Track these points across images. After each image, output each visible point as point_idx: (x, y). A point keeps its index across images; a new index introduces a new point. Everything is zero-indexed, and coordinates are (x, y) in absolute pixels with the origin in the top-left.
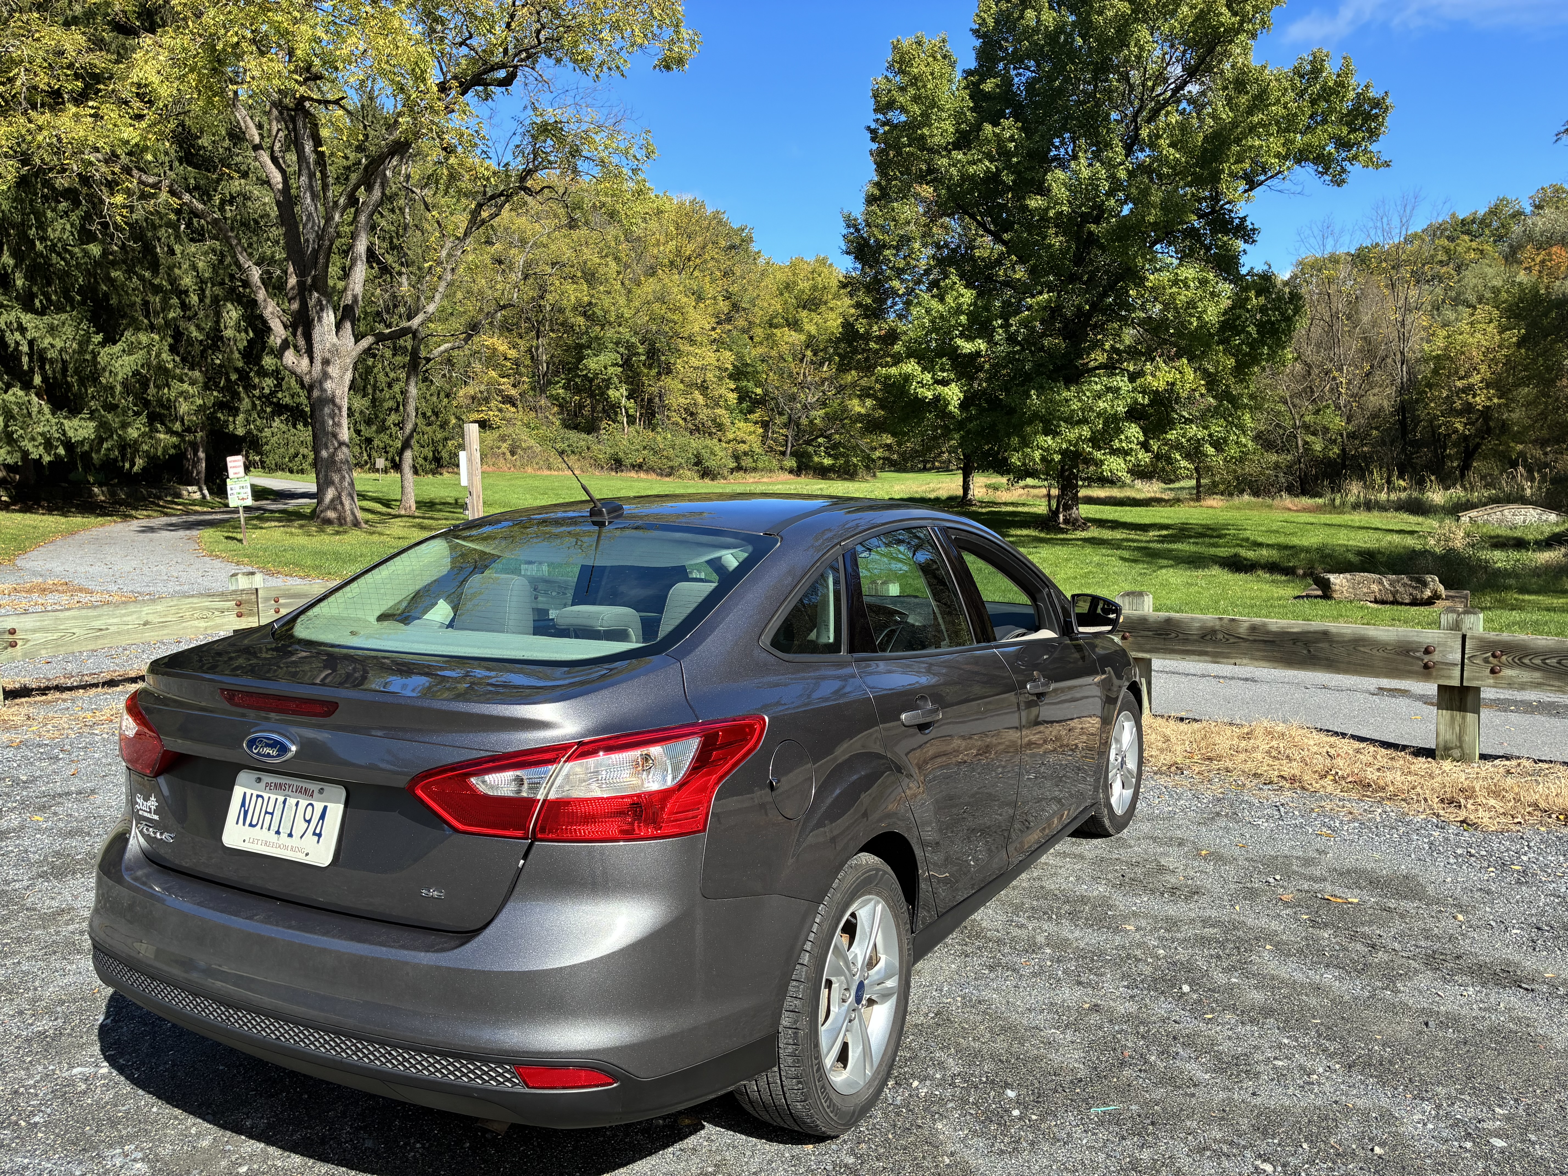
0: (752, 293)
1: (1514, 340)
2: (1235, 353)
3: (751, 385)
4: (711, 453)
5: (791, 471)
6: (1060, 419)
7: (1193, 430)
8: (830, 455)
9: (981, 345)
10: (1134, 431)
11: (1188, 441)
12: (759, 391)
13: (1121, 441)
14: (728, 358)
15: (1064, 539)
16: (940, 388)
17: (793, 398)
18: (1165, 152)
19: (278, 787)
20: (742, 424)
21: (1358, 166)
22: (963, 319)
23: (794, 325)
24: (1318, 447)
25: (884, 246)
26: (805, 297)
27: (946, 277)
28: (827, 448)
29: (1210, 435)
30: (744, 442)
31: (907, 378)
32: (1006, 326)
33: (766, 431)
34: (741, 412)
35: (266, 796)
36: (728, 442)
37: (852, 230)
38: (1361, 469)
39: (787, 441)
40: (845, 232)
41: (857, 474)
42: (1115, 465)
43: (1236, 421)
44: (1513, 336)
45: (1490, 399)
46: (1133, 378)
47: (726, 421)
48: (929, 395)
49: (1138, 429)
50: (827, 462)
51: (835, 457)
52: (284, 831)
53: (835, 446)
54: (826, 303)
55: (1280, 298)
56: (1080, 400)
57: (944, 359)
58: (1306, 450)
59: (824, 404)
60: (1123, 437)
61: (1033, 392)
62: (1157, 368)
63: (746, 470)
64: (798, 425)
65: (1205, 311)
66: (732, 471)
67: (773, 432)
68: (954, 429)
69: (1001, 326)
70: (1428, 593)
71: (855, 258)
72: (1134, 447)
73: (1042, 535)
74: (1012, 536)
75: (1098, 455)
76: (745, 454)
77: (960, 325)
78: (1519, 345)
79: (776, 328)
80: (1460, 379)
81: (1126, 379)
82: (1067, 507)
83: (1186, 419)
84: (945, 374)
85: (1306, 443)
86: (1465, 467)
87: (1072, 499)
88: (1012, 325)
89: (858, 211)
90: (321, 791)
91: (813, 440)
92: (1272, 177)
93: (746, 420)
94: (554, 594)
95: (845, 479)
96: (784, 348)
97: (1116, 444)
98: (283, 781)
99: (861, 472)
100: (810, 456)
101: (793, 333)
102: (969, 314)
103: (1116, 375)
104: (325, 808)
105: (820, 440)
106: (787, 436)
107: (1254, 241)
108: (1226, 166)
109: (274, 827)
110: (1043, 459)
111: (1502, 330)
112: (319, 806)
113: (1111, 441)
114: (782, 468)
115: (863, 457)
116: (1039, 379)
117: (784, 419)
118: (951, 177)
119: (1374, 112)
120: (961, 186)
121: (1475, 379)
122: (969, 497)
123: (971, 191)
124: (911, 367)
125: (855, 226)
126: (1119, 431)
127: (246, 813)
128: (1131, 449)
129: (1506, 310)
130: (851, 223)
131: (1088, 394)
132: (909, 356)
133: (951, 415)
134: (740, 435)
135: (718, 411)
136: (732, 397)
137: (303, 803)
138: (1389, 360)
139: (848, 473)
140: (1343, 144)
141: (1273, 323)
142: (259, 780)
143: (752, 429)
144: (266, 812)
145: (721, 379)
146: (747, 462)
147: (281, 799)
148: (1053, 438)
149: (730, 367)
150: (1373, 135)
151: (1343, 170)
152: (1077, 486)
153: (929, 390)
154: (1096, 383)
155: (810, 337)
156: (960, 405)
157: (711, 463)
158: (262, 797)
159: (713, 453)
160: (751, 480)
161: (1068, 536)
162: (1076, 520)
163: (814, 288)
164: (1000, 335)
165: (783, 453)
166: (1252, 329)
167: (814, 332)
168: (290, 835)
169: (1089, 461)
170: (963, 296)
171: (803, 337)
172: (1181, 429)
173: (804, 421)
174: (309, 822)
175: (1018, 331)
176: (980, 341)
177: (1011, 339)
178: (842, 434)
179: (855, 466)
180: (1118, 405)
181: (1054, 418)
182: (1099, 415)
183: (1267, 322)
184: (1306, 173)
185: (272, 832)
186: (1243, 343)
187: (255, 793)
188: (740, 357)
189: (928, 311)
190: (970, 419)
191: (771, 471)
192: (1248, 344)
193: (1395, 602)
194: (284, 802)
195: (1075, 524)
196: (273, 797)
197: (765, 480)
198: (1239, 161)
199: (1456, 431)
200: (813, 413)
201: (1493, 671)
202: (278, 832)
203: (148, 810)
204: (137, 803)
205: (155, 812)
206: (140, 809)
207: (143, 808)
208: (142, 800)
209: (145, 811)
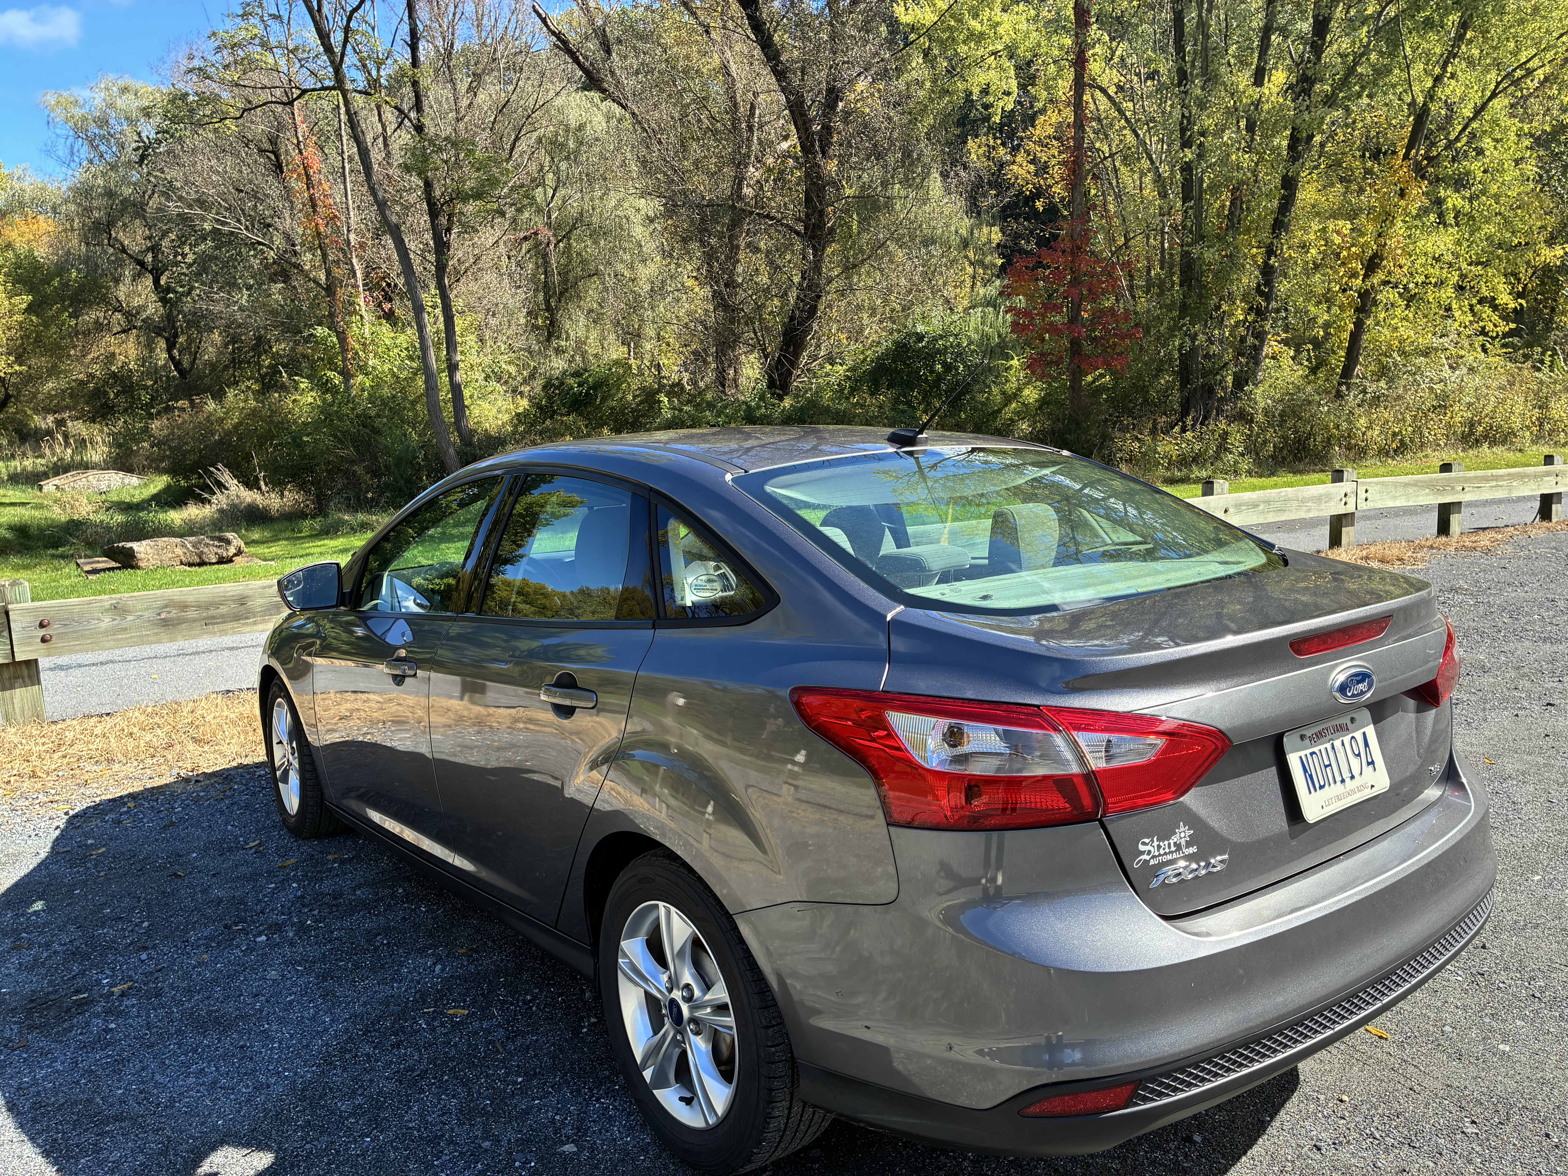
1: (24, 306)
19: (1320, 736)
35: (1316, 749)
44: (24, 300)
45: (10, 365)
52: (1347, 775)
70: (232, 550)
78: (27, 311)
90: (1352, 720)
98: (1320, 728)
104: (1364, 733)
109: (1338, 779)
111: (11, 294)
112: (1358, 735)
127: (1311, 776)
137: (1347, 739)
142: (1302, 737)
144: (1325, 767)
147: (1329, 746)
158: (1314, 753)
168: (1352, 777)
174: (1359, 755)
185: (1339, 783)
187: (1308, 752)
193: (202, 564)
194: (1333, 748)
196: (1322, 747)
202: (1343, 781)
203: (1173, 849)
204: (1143, 853)
205: (1188, 844)
206: (1154, 857)
207: (1162, 852)
208: (1156, 843)
209: (1165, 854)
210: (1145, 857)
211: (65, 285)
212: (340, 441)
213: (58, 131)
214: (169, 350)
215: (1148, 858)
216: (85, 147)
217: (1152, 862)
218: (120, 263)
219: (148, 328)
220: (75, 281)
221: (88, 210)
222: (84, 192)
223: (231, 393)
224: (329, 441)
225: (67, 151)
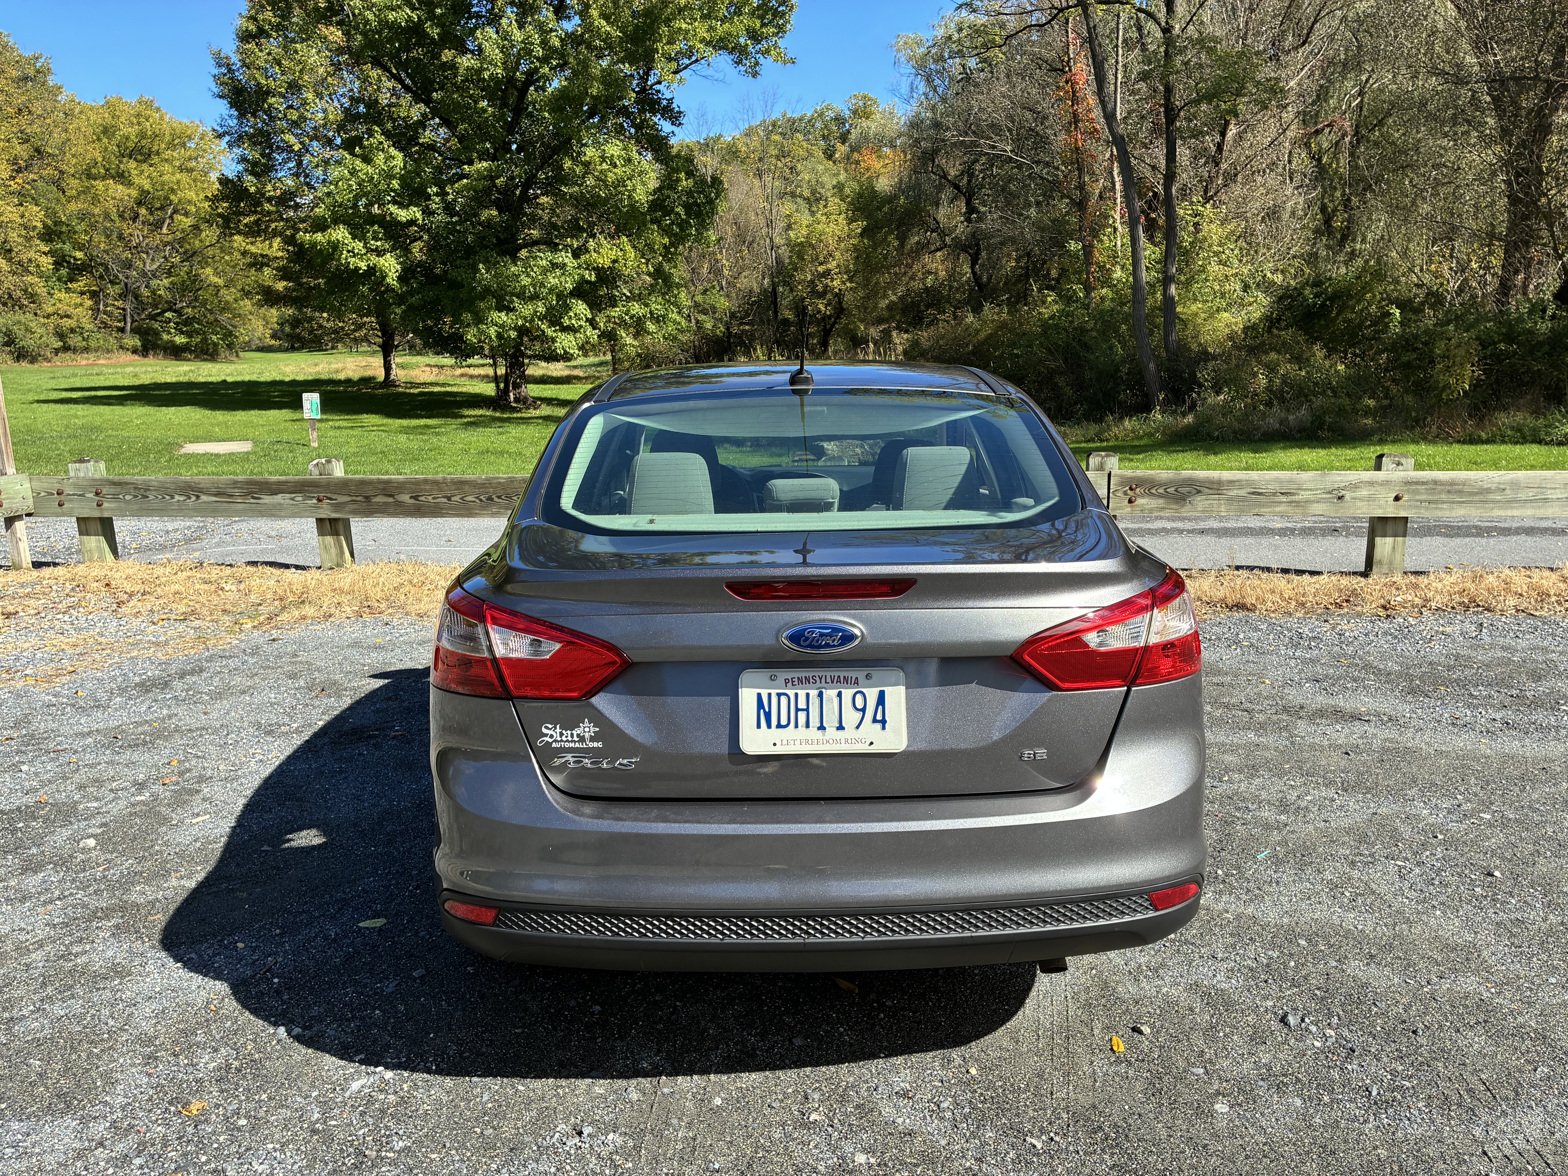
0: (58, 136)
1: (859, 231)
2: (666, 231)
3: (67, 247)
4: (27, 330)
5: (135, 351)
6: (513, 294)
7: (636, 309)
8: (182, 333)
9: (415, 212)
10: (581, 308)
11: (631, 318)
12: (79, 255)
13: (570, 318)
14: (36, 216)
15: (521, 418)
16: (374, 259)
17: (128, 265)
18: (596, 23)
19: (802, 682)
20: (63, 295)
21: (770, 60)
22: (395, 184)
23: (121, 177)
24: (709, 326)
25: (268, 93)
26: (131, 145)
27: (371, 135)
28: (177, 324)
29: (651, 312)
30: (68, 316)
31: (335, 246)
32: (443, 194)
33: (97, 303)
34: (59, 280)
35: (791, 693)
36: (48, 317)
37: (224, 70)
38: (746, 346)
39: (125, 316)
40: (216, 71)
41: (217, 355)
42: (565, 342)
43: (673, 299)
44: (859, 226)
45: (844, 283)
46: (576, 255)
47: (42, 291)
48: (363, 265)
49: (585, 306)
50: (180, 340)
51: (189, 335)
52: (830, 720)
53: (188, 322)
54: (158, 153)
55: (703, 181)
56: (528, 276)
57: (376, 227)
58: (699, 328)
59: (169, 274)
60: (572, 314)
61: (481, 266)
62: (600, 245)
63: (75, 350)
64: (137, 296)
65: (634, 190)
66: (57, 351)
67: (106, 305)
68: (394, 303)
69: (437, 195)
71: (230, 103)
72: (583, 324)
73: (498, 414)
74: (465, 417)
75: (550, 332)
76: (72, 331)
77: (392, 190)
78: (862, 235)
79: (95, 179)
80: (821, 264)
81: (570, 255)
82: (516, 386)
83: (627, 297)
84: (379, 243)
85: (697, 322)
86: (824, 344)
87: (520, 377)
88: (448, 194)
89: (230, 48)
90: (868, 676)
91: (159, 314)
92: (697, 61)
93: (68, 290)
94: (128, 497)
95: (205, 360)
96: (110, 204)
97: (566, 322)
98: (806, 674)
99: (223, 352)
100: (157, 333)
101: (120, 187)
102: (402, 178)
103: (561, 251)
104: (882, 695)
105: (168, 315)
106: (124, 309)
107: (680, 124)
108: (659, 45)
109: (814, 724)
110: (499, 336)
111: (851, 221)
112: (872, 694)
113: (561, 318)
114: (121, 347)
115: (225, 335)
116: (484, 252)
117: (117, 289)
118: (367, 22)
119: (781, 9)
120: (379, 32)
121: (832, 265)
122: (392, 377)
123: (390, 40)
124: (341, 234)
125: (228, 66)
126: (568, 308)
127: (767, 714)
128: (581, 326)
129: (850, 203)
130: (220, 61)
131: (535, 269)
132: (336, 222)
133: (389, 289)
134: (63, 308)
135: (29, 279)
136: (47, 262)
137: (848, 694)
138: (755, 245)
139: (207, 353)
140: (755, 36)
141: (698, 206)
142: (773, 677)
143: (79, 300)
144: (797, 710)
145: (28, 239)
146: (75, 340)
147: (813, 693)
148: (507, 314)
149: (39, 225)
150: (781, 30)
151: (757, 64)
152: (523, 364)
153: (362, 260)
154: (541, 259)
155: (144, 192)
156: (399, 278)
157: (28, 342)
158: (785, 695)
159: (28, 330)
160: (84, 362)
161: (524, 415)
162: (526, 398)
163: (142, 135)
164: (435, 203)
165: (122, 330)
166: (679, 209)
167: (147, 187)
168: (841, 727)
169: (543, 338)
170: (394, 158)
171: (134, 193)
172: (624, 306)
173: (145, 292)
174: (863, 710)
175: (455, 200)
176: (415, 209)
177: (449, 208)
178: (194, 307)
179: (215, 345)
180: (566, 282)
181: (506, 294)
182: (551, 291)
183: (692, 204)
184: (723, 61)
185: (813, 729)
186: (673, 223)
187: (774, 692)
188: (50, 212)
189: (353, 172)
190: (411, 293)
191: (108, 351)
192: (679, 225)
194: (820, 695)
195: (526, 402)
196: (802, 694)
197: (102, 362)
198: (670, 42)
199: (819, 312)
200: (154, 283)
201: (1130, 501)
202: (822, 728)
203: (576, 739)
204: (546, 735)
205: (592, 739)
206: (555, 741)
207: (564, 738)
208: (558, 730)
209: (567, 741)
210: (547, 739)
211: (893, 211)
212: (1052, 353)
213: (902, 71)
214: (972, 267)
215: (550, 740)
216: (923, 83)
217: (554, 745)
218: (940, 189)
219: (956, 246)
220: (901, 206)
221: (917, 141)
222: (915, 124)
223: (987, 306)
224: (1042, 353)
225: (908, 89)
